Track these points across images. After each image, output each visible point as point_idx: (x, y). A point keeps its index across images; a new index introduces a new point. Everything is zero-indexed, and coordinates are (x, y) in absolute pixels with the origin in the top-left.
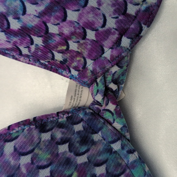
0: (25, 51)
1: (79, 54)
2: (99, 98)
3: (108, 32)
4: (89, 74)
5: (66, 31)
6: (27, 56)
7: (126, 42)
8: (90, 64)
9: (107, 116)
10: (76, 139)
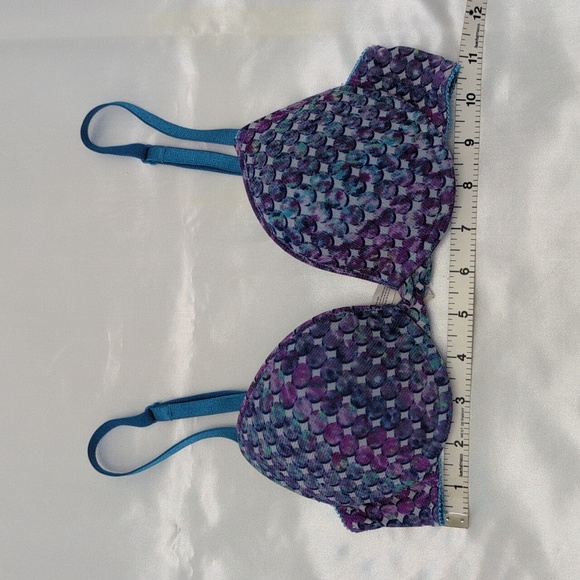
0: (342, 263)
1: (388, 260)
2: (408, 297)
3: (413, 239)
4: (398, 276)
5: (378, 243)
6: (343, 267)
7: (427, 246)
8: (399, 268)
9: (414, 314)
10: (386, 329)
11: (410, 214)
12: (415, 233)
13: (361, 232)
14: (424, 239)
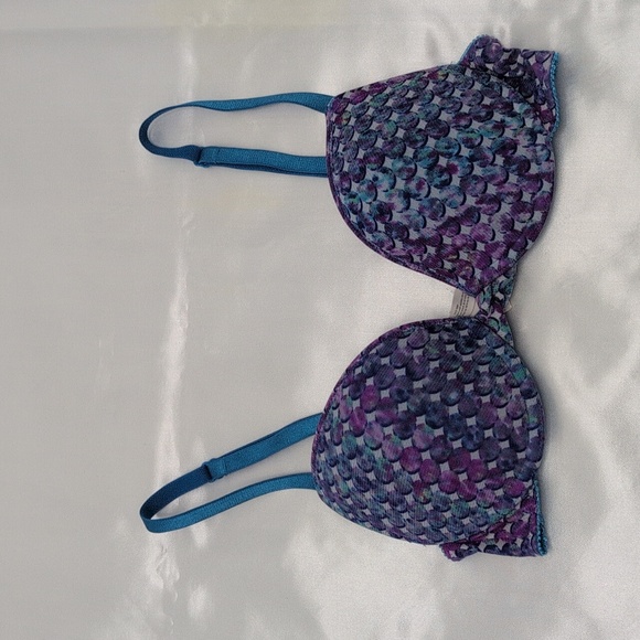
0: (416, 259)
1: (468, 263)
2: (485, 306)
3: (497, 245)
4: (477, 282)
5: (458, 243)
6: (418, 264)
7: (512, 254)
8: (478, 273)
9: (493, 324)
10: (462, 342)
11: (497, 216)
12: (500, 237)
13: (439, 228)
14: (510, 245)
